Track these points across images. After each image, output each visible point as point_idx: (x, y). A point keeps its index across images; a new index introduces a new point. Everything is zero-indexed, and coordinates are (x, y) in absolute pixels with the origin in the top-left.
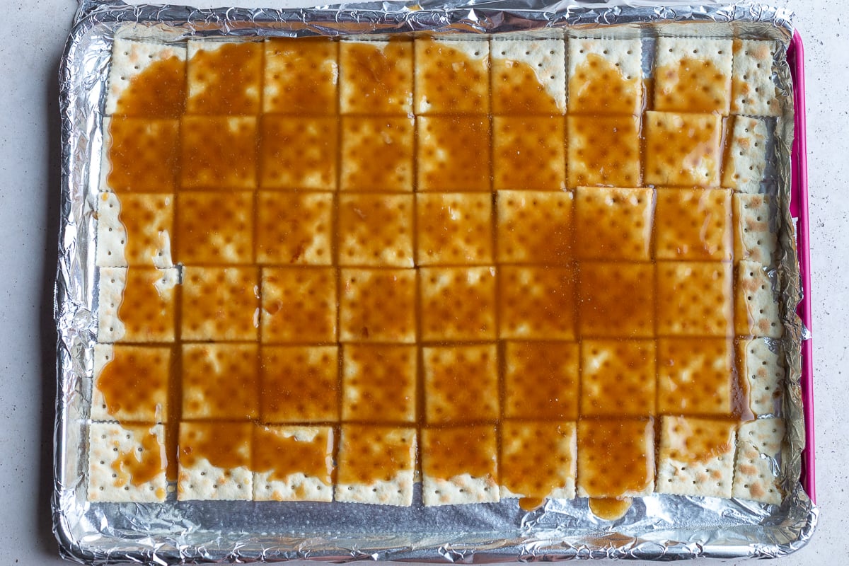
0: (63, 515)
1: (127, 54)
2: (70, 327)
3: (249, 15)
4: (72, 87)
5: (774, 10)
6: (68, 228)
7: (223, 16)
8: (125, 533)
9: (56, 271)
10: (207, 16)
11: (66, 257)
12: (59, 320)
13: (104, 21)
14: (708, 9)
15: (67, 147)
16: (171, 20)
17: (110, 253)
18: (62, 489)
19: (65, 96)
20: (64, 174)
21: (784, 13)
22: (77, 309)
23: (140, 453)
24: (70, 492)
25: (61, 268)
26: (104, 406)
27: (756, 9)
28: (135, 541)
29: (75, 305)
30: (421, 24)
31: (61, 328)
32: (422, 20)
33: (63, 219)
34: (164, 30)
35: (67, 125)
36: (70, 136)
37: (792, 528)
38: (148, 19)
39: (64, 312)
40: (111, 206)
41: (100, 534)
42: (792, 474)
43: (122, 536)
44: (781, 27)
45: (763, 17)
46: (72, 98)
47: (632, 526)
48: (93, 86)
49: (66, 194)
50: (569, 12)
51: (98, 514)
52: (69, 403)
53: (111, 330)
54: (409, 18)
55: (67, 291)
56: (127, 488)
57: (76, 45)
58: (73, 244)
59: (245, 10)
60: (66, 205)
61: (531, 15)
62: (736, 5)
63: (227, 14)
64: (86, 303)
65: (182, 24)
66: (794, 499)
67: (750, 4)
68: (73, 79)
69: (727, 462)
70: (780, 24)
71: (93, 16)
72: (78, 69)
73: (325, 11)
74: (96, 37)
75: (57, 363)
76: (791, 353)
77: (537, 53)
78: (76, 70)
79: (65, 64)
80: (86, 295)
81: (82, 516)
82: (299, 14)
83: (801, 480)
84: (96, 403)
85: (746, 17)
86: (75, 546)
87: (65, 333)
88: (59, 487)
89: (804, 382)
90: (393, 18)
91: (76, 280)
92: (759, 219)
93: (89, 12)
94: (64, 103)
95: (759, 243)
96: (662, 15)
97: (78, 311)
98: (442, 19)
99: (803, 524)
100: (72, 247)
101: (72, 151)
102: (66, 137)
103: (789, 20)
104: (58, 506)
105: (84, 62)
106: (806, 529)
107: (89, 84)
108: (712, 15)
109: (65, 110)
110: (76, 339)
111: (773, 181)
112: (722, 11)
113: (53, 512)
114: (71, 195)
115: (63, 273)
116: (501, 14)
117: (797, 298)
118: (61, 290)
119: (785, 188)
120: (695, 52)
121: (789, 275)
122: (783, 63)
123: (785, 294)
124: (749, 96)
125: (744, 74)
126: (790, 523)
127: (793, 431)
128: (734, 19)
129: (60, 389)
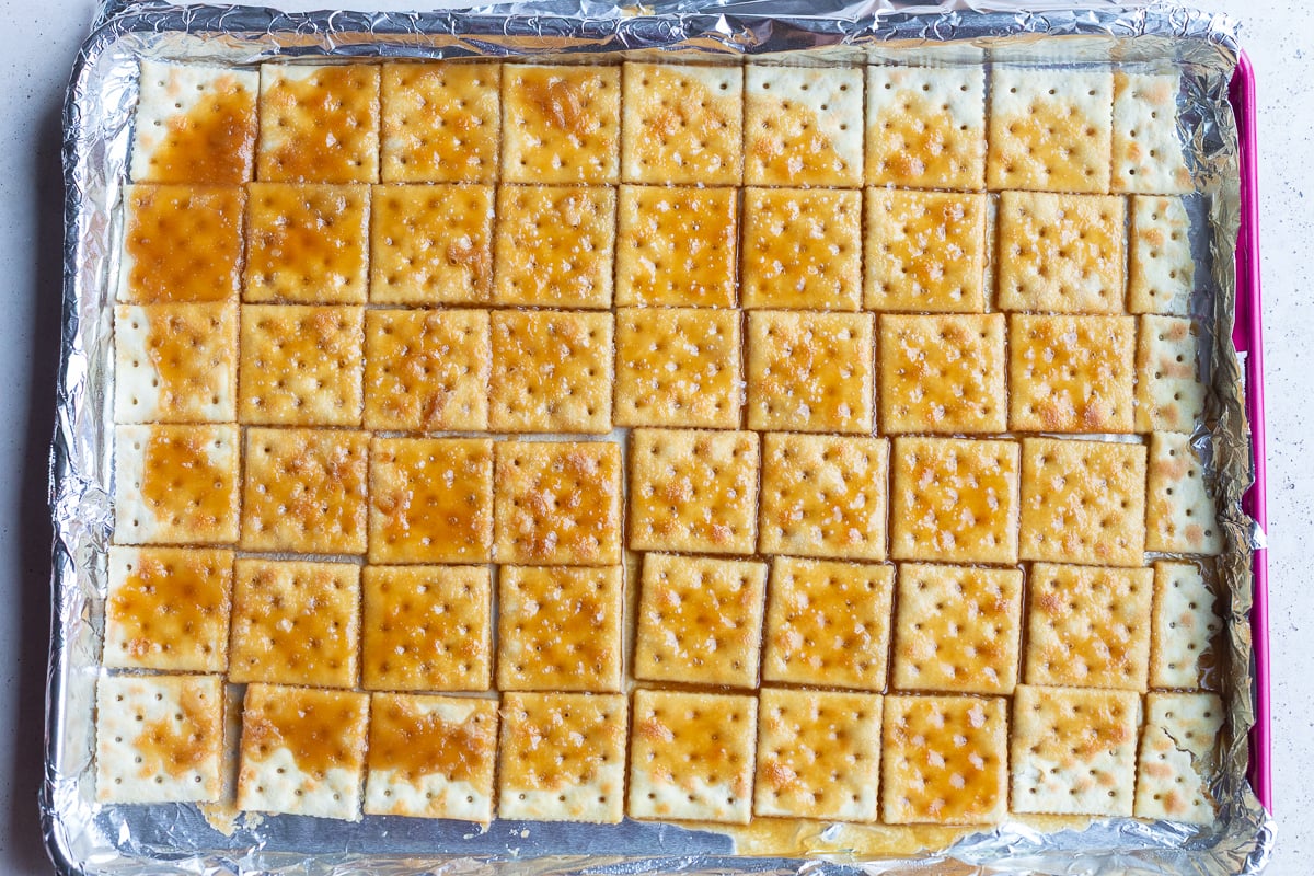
0: (59, 819)
1: (162, 84)
2: (73, 517)
3: (365, 23)
4: (83, 135)
5: (1209, 19)
6: (72, 359)
7: (323, 25)
8: (158, 851)
9: (53, 428)
10: (298, 24)
11: (69, 405)
12: (55, 506)
13: (135, 30)
14: (1101, 17)
15: (73, 230)
16: (241, 30)
17: (135, 402)
18: (58, 777)
19: (71, 148)
20: (67, 273)
21: (1224, 23)
22: (86, 489)
23: (178, 722)
24: (70, 783)
25: (60, 422)
26: (125, 646)
27: (1180, 17)
28: (174, 862)
29: (81, 482)
30: (640, 39)
31: (59, 518)
32: (643, 32)
33: (65, 346)
34: (231, 46)
35: (73, 195)
36: (78, 213)
37: (1232, 854)
38: (204, 28)
39: (63, 493)
40: (136, 326)
41: (118, 851)
42: (1234, 765)
43: (153, 855)
44: (1220, 47)
45: (1190, 30)
46: (83, 151)
47: (975, 847)
48: (117, 133)
49: (70, 304)
50: (877, 20)
51: (113, 818)
52: (71, 640)
53: (136, 523)
54: (621, 28)
55: (70, 460)
56: (159, 780)
57: (90, 69)
58: (80, 385)
59: (359, 15)
60: (70, 323)
61: (817, 25)
62: (1147, 10)
63: (330, 20)
64: (100, 479)
65: (258, 37)
66: (1237, 805)
67: (1169, 9)
68: (83, 122)
69: (1123, 758)
70: (1217, 41)
71: (117, 22)
72: (92, 107)
73: (487, 18)
74: (122, 56)
75: (53, 576)
76: (1234, 570)
77: (819, 88)
78: (88, 107)
79: (72, 98)
80: (100, 468)
81: (89, 820)
82: (446, 22)
83: (1249, 776)
84: (112, 641)
85: (1163, 29)
86: (76, 870)
87: (64, 527)
88: (52, 774)
89: (1255, 616)
90: (595, 29)
91: (85, 442)
92: (1179, 359)
93: (112, 15)
94: (69, 159)
95: (1177, 397)
96: (1027, 27)
97: (86, 493)
98: (675, 30)
99: (1251, 848)
100: (79, 389)
101: (81, 236)
102: (72, 214)
103: (1232, 35)
104: (50, 804)
105: (103, 95)
106: (1256, 856)
107: (112, 130)
108: (1109, 27)
109: (71, 170)
110: (82, 537)
111: (1206, 292)
112: (1125, 20)
113: (42, 814)
114: (78, 308)
115: (64, 430)
116: (768, 23)
117: (1245, 481)
118: (61, 459)
119: (1226, 305)
120: (1052, 92)
121: (1232, 445)
122: (1224, 103)
123: (1225, 476)
124: (1142, 164)
125: (1132, 128)
126: (1231, 846)
127: (1236, 696)
128: (1143, 33)
129: (57, 616)
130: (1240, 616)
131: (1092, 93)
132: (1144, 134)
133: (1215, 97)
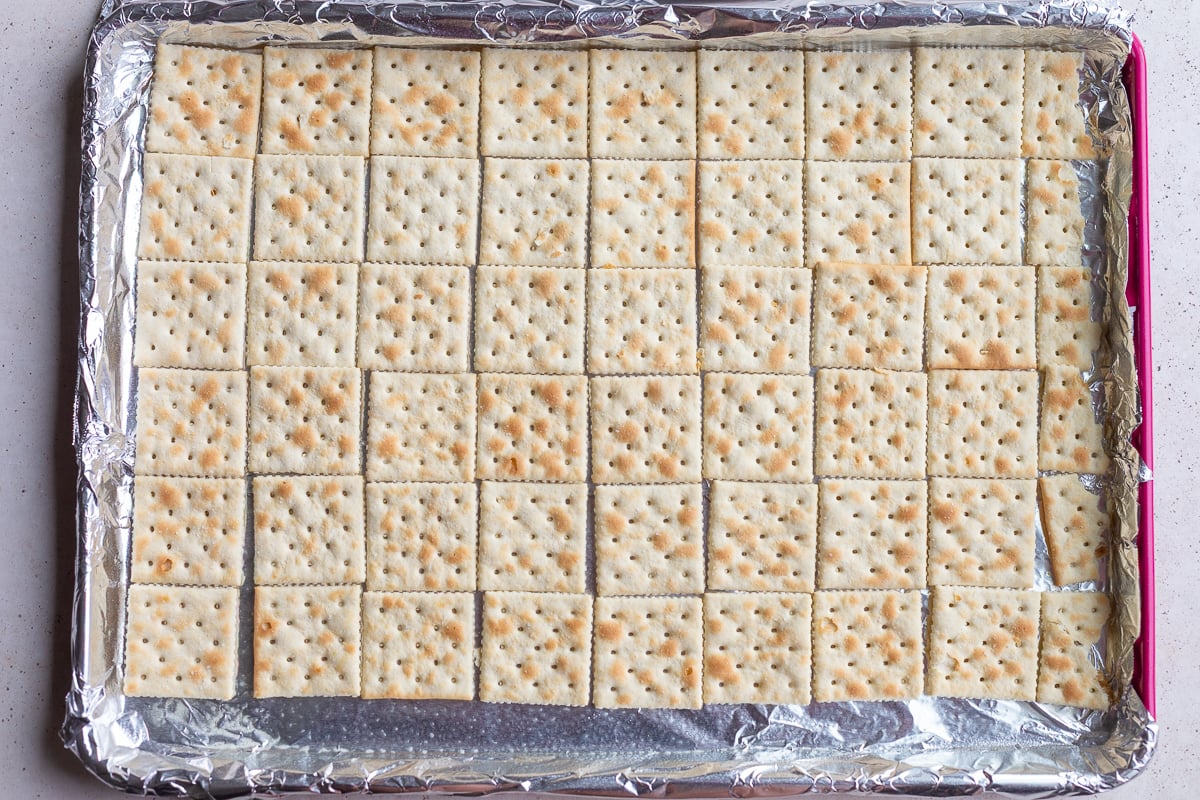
0: (88, 724)
1: (175, 64)
2: (95, 457)
4: (98, 116)
5: (1106, 13)
6: (91, 316)
7: (311, 17)
8: (173, 749)
9: (76, 378)
10: (289, 17)
11: (90, 358)
12: (80, 447)
13: (143, 19)
14: (1009, 10)
15: (89, 200)
17: (153, 348)
18: (86, 686)
19: (87, 128)
20: (84, 239)
21: (1119, 17)
23: (199, 628)
24: (97, 691)
25: (82, 372)
26: (150, 563)
27: (1079, 11)
31: (84, 458)
33: (84, 304)
35: (89, 170)
36: (93, 185)
37: (1119, 751)
39: (87, 436)
40: (156, 280)
41: (138, 750)
42: (1122, 673)
44: (1114, 37)
45: (1089, 22)
46: (98, 131)
47: (893, 744)
48: (131, 112)
49: (87, 268)
50: (809, 10)
51: (134, 721)
52: (94, 565)
53: (154, 457)
54: (580, 19)
55: (91, 406)
56: (180, 678)
58: (98, 339)
60: (87, 284)
61: (754, 14)
63: (317, 13)
64: (119, 423)
66: (1124, 706)
69: (1028, 650)
70: (1112, 32)
74: (131, 43)
75: (77, 509)
76: (1123, 500)
77: (764, 70)
78: (104, 91)
79: (90, 82)
80: (118, 411)
83: (1135, 683)
84: (139, 559)
85: (1064, 21)
87: (88, 466)
88: (80, 683)
89: (1142, 542)
90: (557, 21)
91: (104, 390)
92: (1076, 302)
94: (86, 137)
95: (1075, 337)
96: (943, 17)
98: (628, 20)
99: (1137, 746)
100: (98, 342)
101: (96, 206)
102: (88, 186)
103: (1126, 28)
105: (116, 81)
106: (1140, 753)
108: (1016, 18)
109: (87, 147)
110: (104, 474)
111: (1100, 253)
112: (1030, 13)
114: (95, 270)
115: (86, 380)
116: (712, 12)
117: (1133, 422)
118: (84, 405)
119: (1119, 264)
120: (970, 67)
121: (1122, 389)
122: (1117, 84)
123: (1115, 416)
124: (1049, 132)
125: (1041, 99)
126: (1118, 743)
127: (1124, 611)
128: (1046, 25)
129: (82, 545)
130: (1129, 542)
131: (1005, 68)
132: (1051, 104)
133: (1109, 79)
